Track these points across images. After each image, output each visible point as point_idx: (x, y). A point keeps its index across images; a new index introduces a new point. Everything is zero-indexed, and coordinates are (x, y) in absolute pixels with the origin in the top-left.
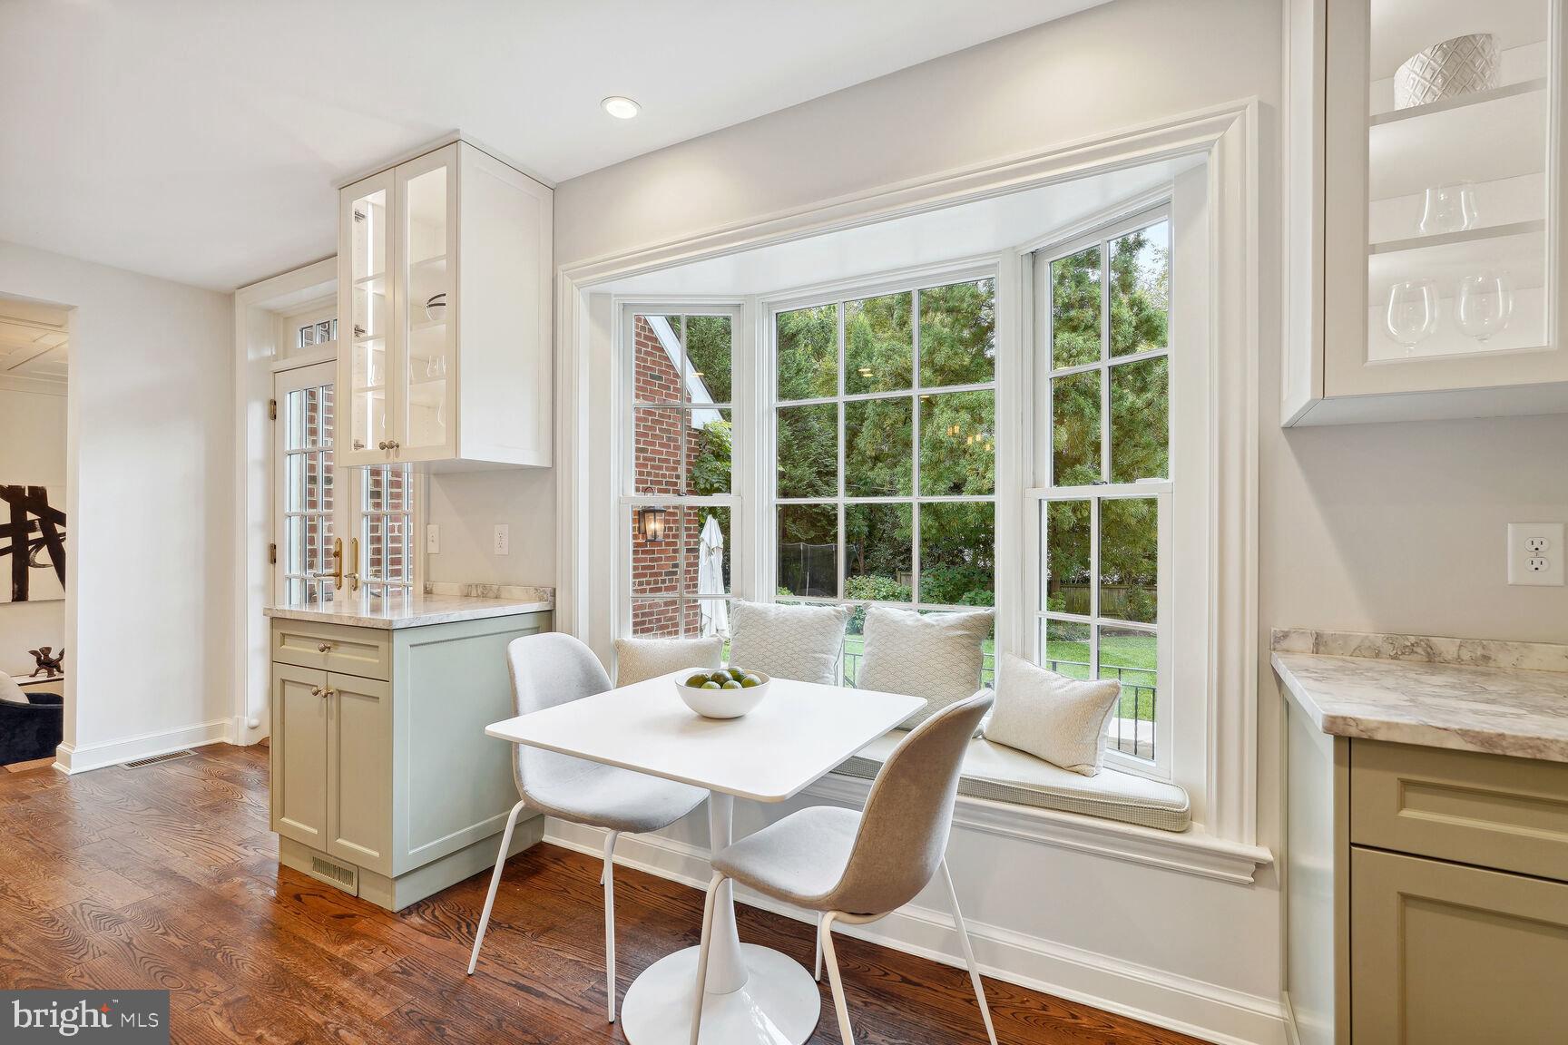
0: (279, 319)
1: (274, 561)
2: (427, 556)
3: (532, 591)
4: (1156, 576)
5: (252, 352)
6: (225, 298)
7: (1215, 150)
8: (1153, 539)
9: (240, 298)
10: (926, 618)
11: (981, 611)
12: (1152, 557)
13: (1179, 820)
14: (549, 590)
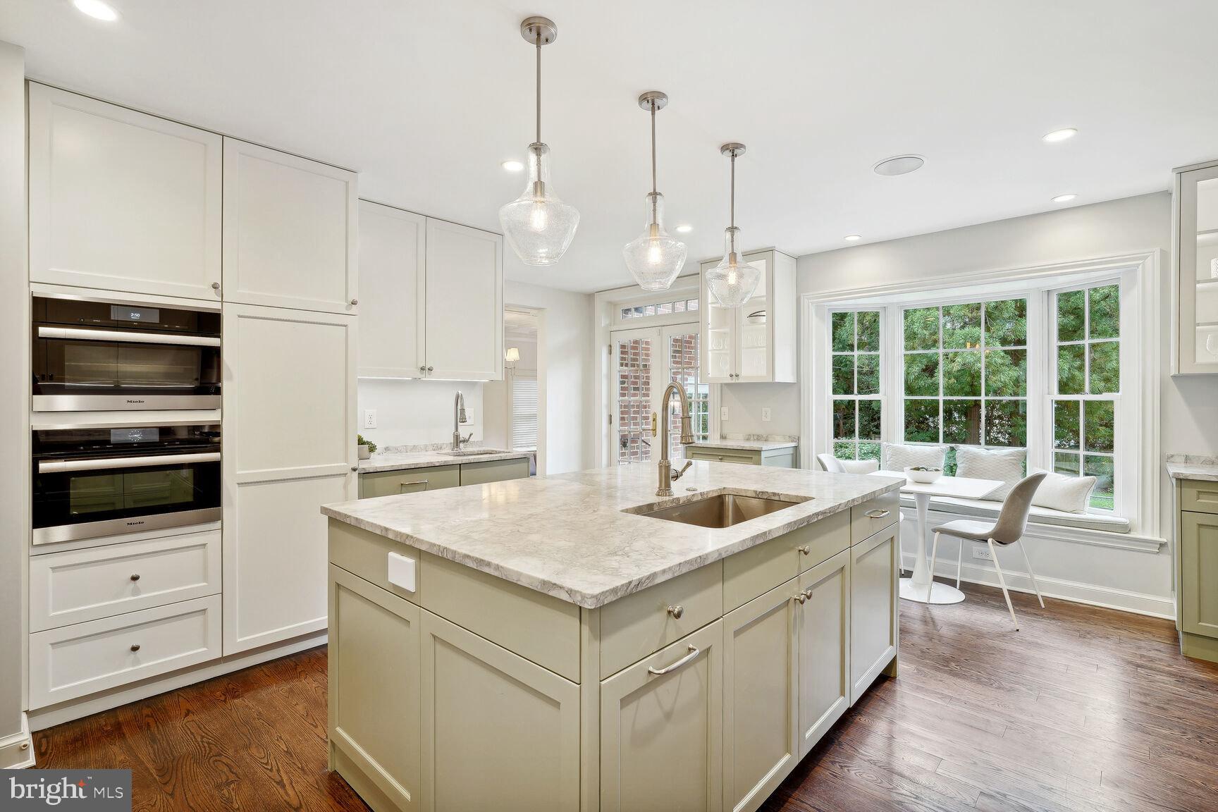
0: (612, 305)
1: (611, 423)
2: (721, 422)
3: (787, 438)
4: (1112, 441)
5: (602, 321)
6: (590, 297)
7: (1141, 267)
8: (1110, 410)
9: (597, 298)
10: (992, 452)
11: (1021, 449)
12: (1109, 425)
13: (1126, 528)
14: (797, 438)
